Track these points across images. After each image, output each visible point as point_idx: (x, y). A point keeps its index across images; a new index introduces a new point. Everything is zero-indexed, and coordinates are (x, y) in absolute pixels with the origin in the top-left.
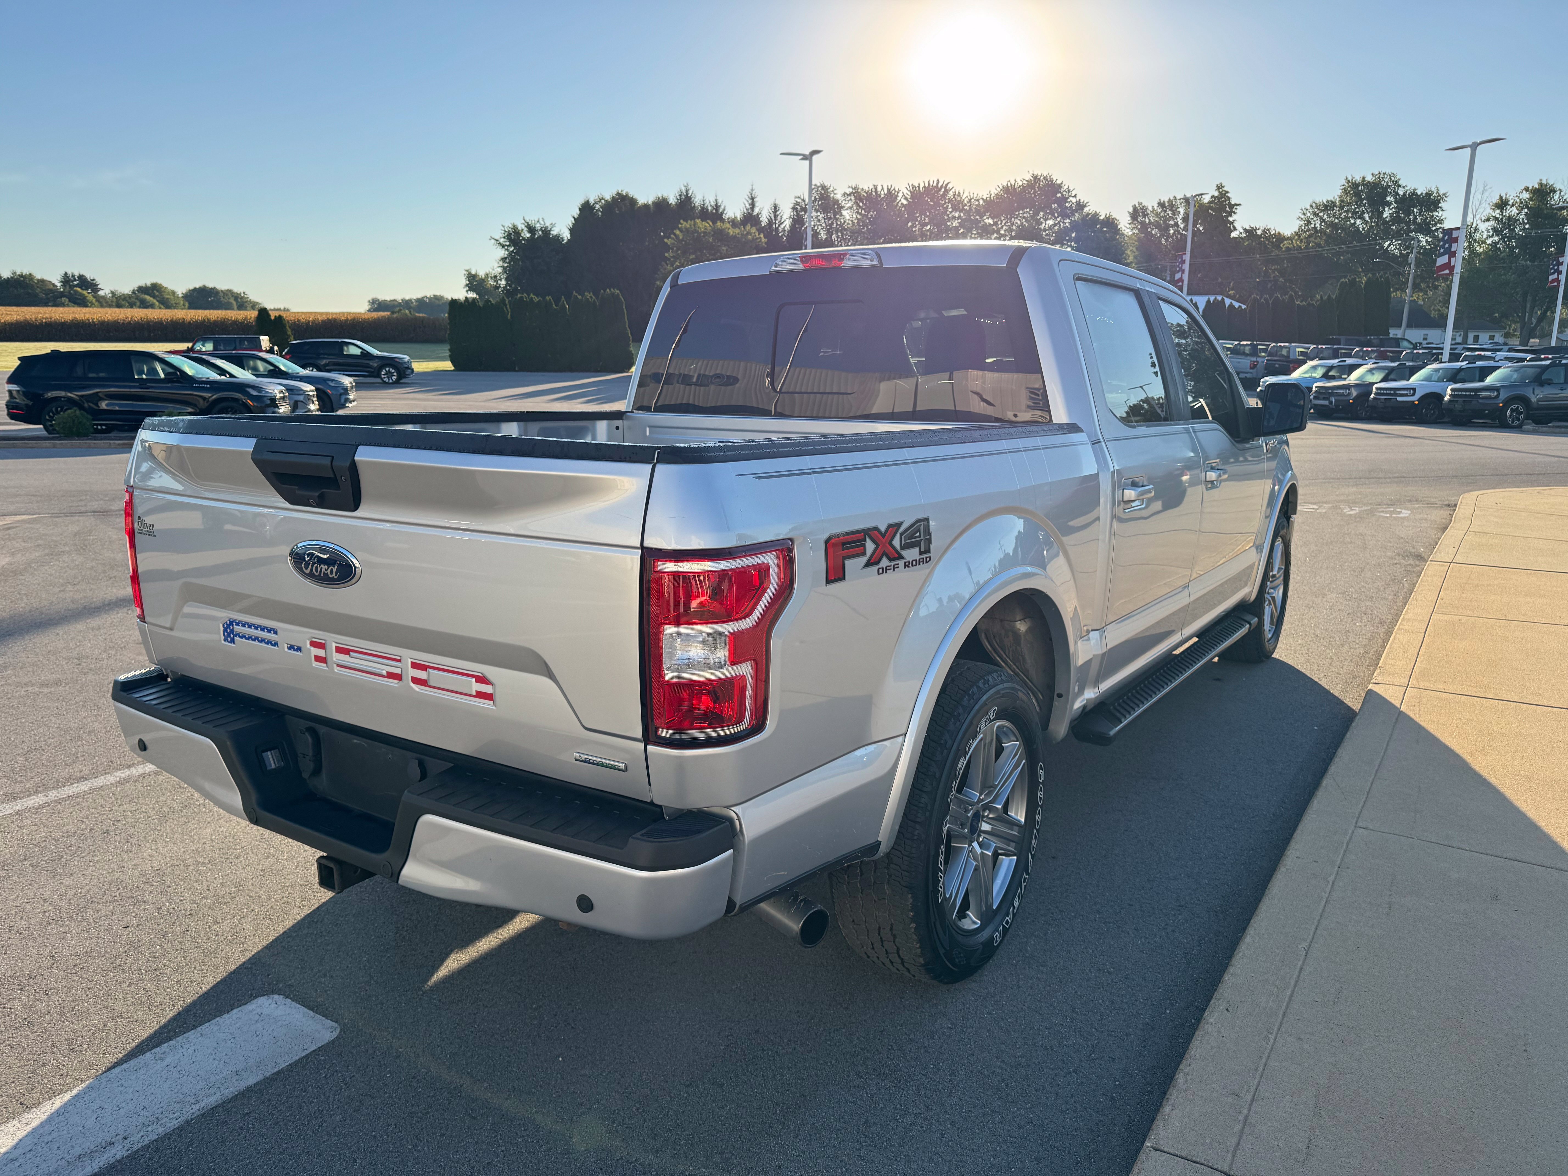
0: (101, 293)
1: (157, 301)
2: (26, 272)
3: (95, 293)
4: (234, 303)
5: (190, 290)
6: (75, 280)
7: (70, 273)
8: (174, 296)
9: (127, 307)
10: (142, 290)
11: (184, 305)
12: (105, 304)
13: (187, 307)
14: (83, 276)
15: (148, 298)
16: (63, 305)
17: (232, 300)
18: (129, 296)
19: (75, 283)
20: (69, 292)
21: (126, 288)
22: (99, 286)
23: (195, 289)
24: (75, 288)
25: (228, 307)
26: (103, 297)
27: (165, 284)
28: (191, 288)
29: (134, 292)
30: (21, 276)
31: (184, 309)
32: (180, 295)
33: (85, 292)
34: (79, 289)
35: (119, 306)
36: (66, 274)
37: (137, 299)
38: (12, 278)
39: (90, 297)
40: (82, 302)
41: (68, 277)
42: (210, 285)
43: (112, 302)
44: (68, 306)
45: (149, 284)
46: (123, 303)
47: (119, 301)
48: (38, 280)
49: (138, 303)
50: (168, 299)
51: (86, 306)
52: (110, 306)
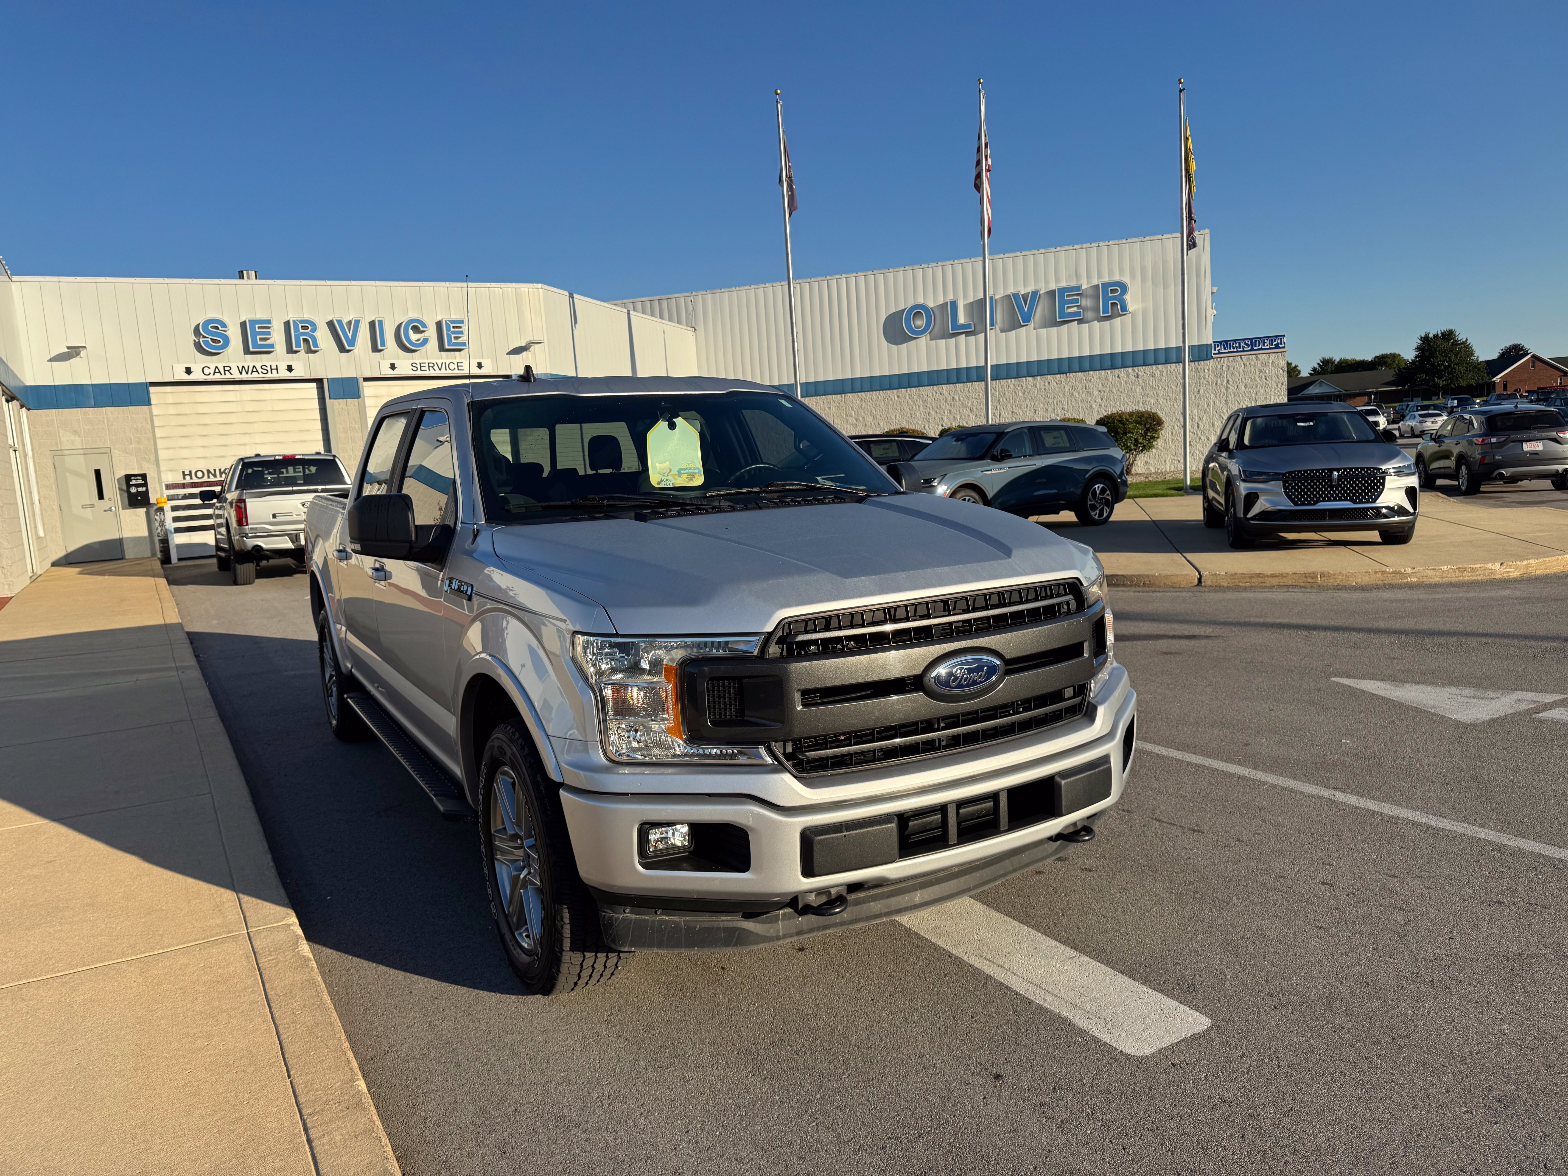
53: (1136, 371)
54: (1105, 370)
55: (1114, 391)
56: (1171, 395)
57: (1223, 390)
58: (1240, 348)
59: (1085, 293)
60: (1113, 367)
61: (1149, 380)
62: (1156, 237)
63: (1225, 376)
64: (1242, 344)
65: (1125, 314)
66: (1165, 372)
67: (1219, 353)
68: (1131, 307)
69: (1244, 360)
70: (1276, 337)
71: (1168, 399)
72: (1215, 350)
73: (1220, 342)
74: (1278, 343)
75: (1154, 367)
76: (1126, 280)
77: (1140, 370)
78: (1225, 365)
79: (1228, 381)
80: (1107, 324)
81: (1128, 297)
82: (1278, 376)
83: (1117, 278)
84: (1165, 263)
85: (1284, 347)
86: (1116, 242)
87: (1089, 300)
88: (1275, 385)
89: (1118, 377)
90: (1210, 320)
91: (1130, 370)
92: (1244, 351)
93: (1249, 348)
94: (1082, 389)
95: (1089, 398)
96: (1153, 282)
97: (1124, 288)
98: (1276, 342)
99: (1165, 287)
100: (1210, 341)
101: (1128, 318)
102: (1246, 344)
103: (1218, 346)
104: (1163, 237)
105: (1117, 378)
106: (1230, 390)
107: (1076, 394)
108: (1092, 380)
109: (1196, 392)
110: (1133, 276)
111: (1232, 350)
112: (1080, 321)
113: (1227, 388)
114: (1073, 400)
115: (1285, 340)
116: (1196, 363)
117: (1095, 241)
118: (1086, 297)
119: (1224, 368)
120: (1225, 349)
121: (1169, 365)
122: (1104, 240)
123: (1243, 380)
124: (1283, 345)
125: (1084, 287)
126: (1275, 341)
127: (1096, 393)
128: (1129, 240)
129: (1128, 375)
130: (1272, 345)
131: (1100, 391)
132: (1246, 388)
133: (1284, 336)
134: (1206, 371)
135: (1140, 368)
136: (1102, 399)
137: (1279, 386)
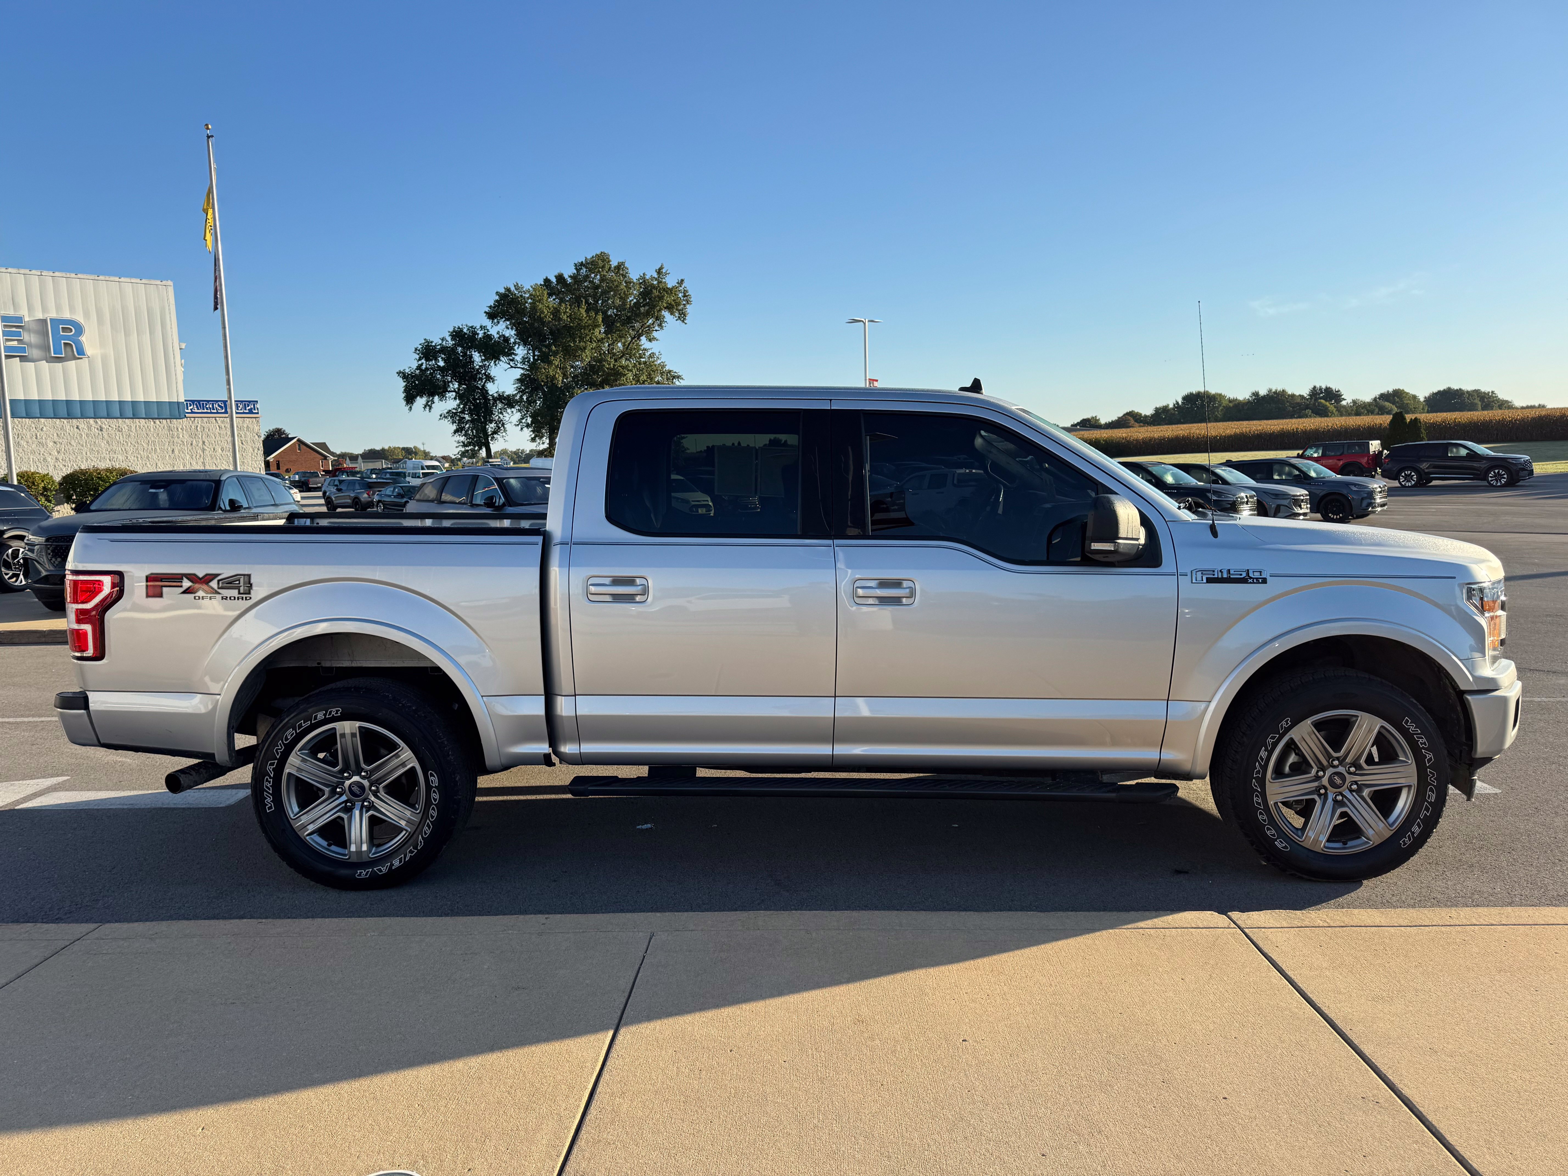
0: (1344, 403)
1: (1396, 407)
2: (1280, 389)
3: (1337, 403)
4: (1480, 403)
5: (1434, 394)
6: (1322, 393)
7: (1318, 386)
8: (1414, 401)
9: (1366, 415)
10: (1383, 397)
11: (1423, 409)
12: (1344, 413)
13: (1426, 410)
14: (1329, 388)
15: (1387, 404)
16: (1306, 416)
17: (1477, 401)
18: (1369, 404)
19: (1322, 395)
20: (1314, 404)
21: (1367, 396)
22: (1343, 397)
23: (1439, 392)
24: (1319, 401)
25: (1472, 408)
26: (1344, 407)
27: (1407, 390)
28: (1435, 391)
29: (1375, 399)
30: (1275, 393)
31: (1423, 413)
32: (1422, 399)
33: (1327, 404)
34: (1323, 401)
35: (1358, 414)
36: (1315, 387)
37: (1376, 406)
38: (1267, 395)
39: (1332, 408)
40: (1322, 412)
41: (1316, 391)
42: (1455, 387)
43: (1352, 410)
44: (1310, 416)
45: (1391, 390)
46: (1362, 411)
47: (1359, 408)
48: (1289, 395)
49: (1377, 410)
50: (1407, 404)
51: (1327, 416)
52: (1349, 415)
53: (99, 423)
54: (60, 418)
55: (73, 443)
56: (142, 453)
57: (200, 451)
58: (214, 409)
59: (27, 326)
60: (70, 416)
61: (116, 435)
62: (112, 278)
63: (200, 436)
64: (216, 406)
65: (81, 358)
66: (133, 428)
67: (192, 413)
68: (89, 351)
69: (219, 422)
70: (250, 402)
71: (139, 456)
72: (187, 409)
73: (193, 401)
74: (251, 409)
75: (120, 420)
76: (79, 318)
77: (105, 423)
78: (199, 426)
79: (204, 442)
80: (59, 366)
81: (83, 339)
82: (253, 441)
83: (67, 315)
84: (124, 309)
85: (258, 413)
86: (64, 274)
87: (32, 335)
88: (251, 449)
89: (77, 428)
90: (180, 377)
91: (92, 421)
92: (217, 413)
93: (223, 411)
94: (31, 438)
95: (42, 450)
96: (112, 326)
97: (80, 330)
98: (249, 408)
99: (127, 334)
100: (182, 399)
101: (84, 362)
102: (219, 405)
103: (190, 406)
104: (120, 280)
105: (75, 429)
106: (207, 452)
107: (23, 443)
108: (44, 429)
109: (171, 452)
110: (87, 315)
111: (206, 411)
112: (23, 359)
113: (203, 450)
114: (21, 450)
115: (258, 406)
116: (168, 420)
117: (36, 269)
118: (29, 331)
119: (198, 428)
120: (198, 409)
121: (137, 420)
122: (48, 270)
123: (220, 442)
124: (256, 411)
125: (27, 319)
126: (248, 406)
127: (51, 444)
128: (79, 276)
129: (89, 428)
130: (246, 409)
131: (55, 442)
132: (222, 451)
133: (257, 402)
134: (179, 430)
135: (104, 420)
136: (58, 452)
137: (256, 451)
